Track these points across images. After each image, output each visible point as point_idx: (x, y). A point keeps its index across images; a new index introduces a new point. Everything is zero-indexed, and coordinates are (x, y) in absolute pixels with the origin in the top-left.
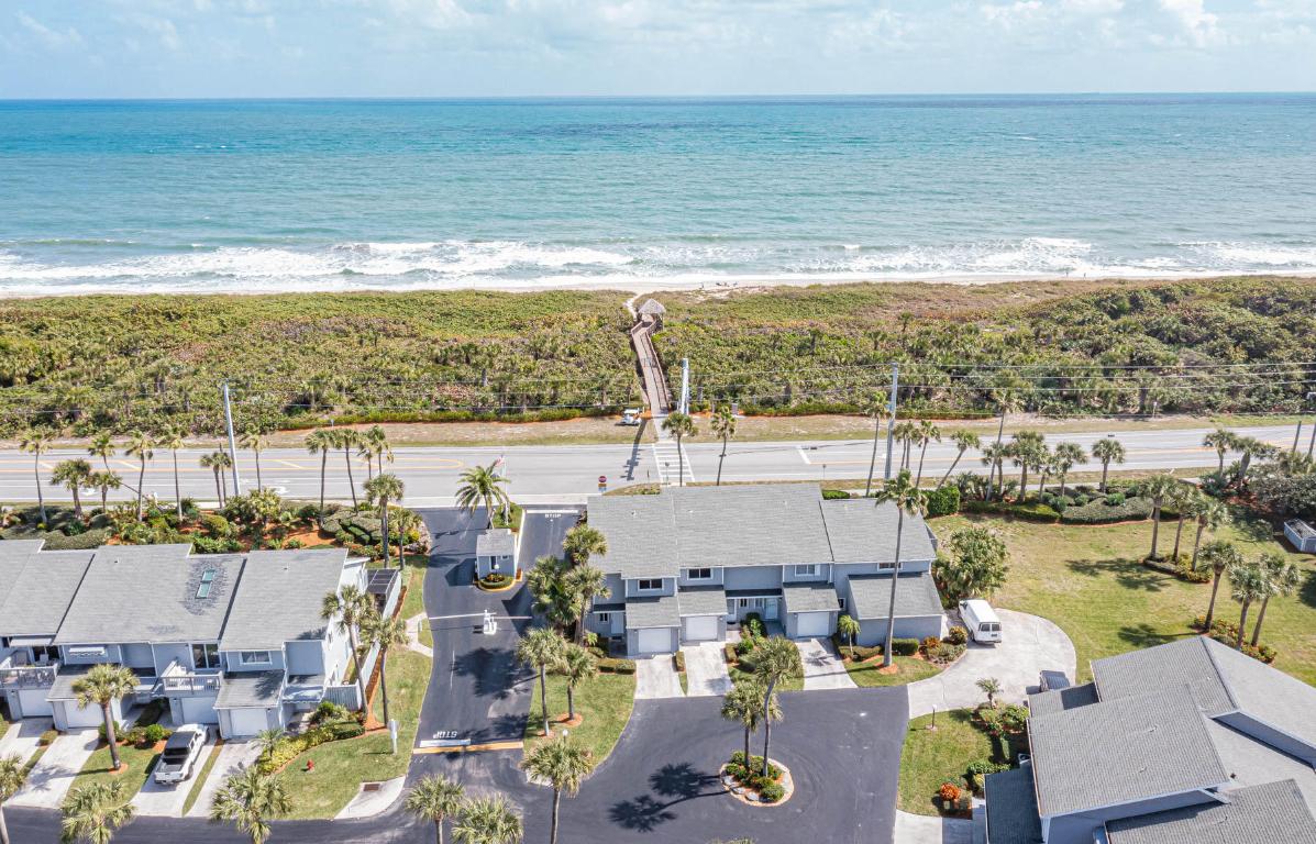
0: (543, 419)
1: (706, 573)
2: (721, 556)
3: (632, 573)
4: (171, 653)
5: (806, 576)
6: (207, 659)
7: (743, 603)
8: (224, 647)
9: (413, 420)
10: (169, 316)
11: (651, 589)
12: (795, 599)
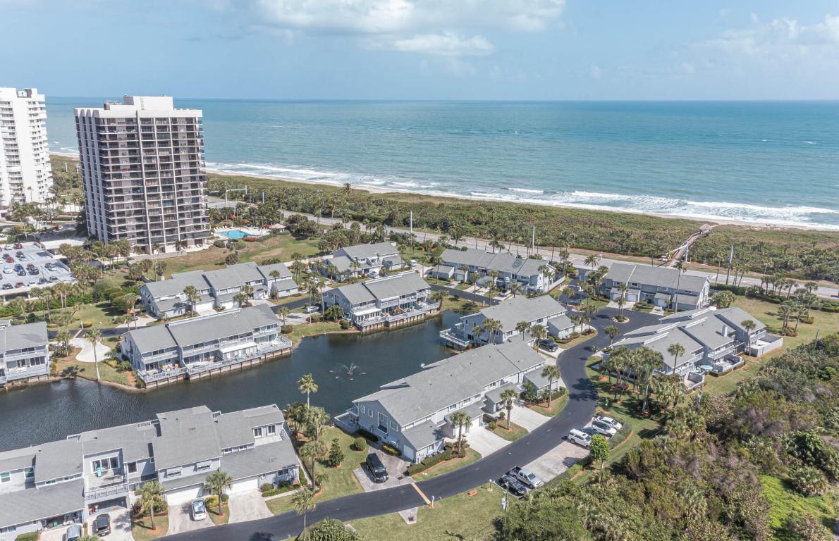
0: (634, 255)
1: (636, 284)
2: (641, 280)
3: (615, 279)
4: (508, 274)
5: (664, 291)
6: (514, 276)
7: (647, 295)
8: (519, 274)
9: (592, 249)
10: (529, 210)
11: (620, 286)
12: (658, 295)
